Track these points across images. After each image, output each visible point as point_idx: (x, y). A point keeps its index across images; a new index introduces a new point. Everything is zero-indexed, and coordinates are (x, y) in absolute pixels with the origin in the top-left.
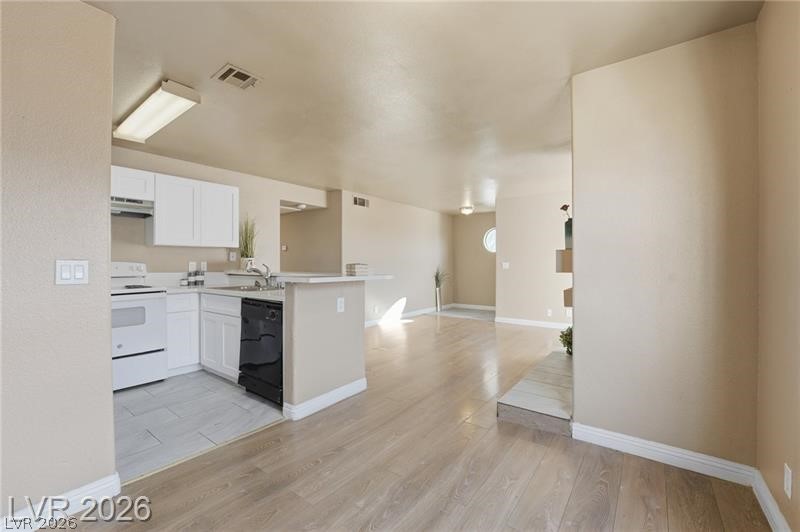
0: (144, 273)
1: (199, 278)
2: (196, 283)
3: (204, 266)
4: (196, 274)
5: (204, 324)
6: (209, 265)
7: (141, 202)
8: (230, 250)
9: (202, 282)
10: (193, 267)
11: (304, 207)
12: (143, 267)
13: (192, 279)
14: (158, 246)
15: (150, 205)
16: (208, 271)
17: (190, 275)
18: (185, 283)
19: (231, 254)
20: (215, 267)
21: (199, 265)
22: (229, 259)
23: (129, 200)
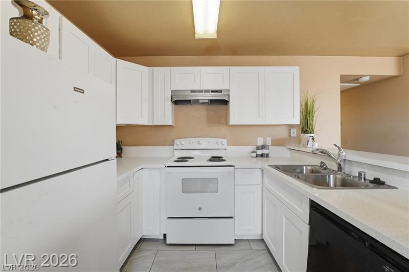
0: (226, 146)
1: (265, 151)
2: (262, 155)
3: (269, 141)
4: (263, 147)
5: (265, 200)
6: (272, 141)
7: (220, 91)
8: (291, 126)
9: (267, 156)
10: (260, 142)
11: (367, 78)
12: (225, 141)
13: (259, 152)
14: (233, 126)
15: (227, 93)
16: (272, 145)
17: (258, 148)
18: (254, 155)
19: (292, 130)
20: (277, 143)
21: (265, 140)
22: (290, 135)
23: (212, 91)
